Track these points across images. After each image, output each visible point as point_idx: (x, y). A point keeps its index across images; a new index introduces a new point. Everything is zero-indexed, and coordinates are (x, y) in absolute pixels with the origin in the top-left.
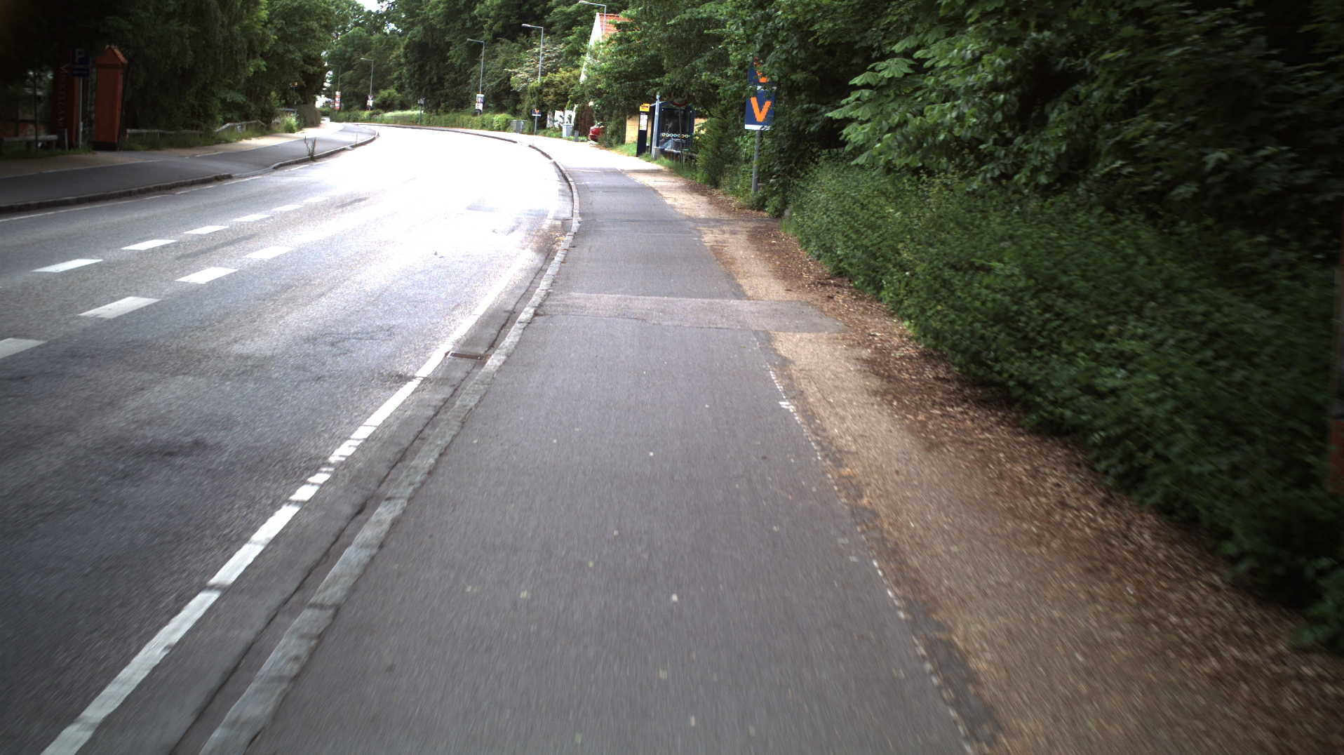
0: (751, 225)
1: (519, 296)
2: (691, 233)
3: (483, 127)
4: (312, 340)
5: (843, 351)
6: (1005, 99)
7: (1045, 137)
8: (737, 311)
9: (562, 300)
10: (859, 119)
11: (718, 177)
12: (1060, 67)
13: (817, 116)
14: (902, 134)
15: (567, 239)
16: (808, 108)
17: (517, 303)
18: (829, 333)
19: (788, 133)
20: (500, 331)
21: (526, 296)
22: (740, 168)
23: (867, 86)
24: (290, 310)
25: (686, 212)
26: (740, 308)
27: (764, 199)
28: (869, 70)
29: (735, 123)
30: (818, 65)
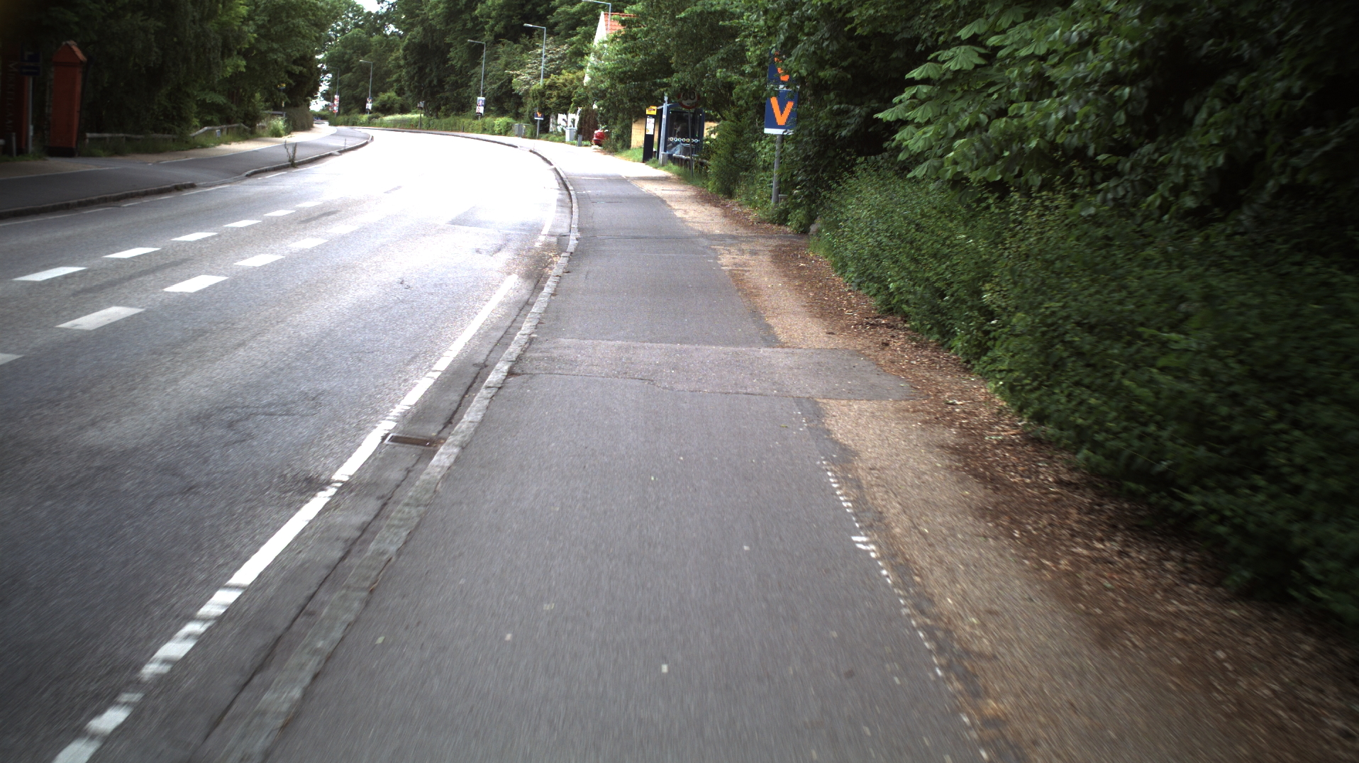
0: (774, 243)
1: (494, 341)
2: (705, 253)
3: (484, 131)
4: (202, 419)
5: (920, 432)
6: (1130, 93)
7: (1188, 145)
8: (770, 365)
9: (547, 350)
10: (916, 121)
11: (732, 186)
12: (1203, 52)
13: (848, 118)
14: (982, 140)
15: (562, 261)
16: (839, 109)
17: (491, 352)
18: (896, 401)
19: (814, 138)
20: (463, 397)
21: (504, 340)
22: (758, 176)
23: (926, 81)
24: (190, 368)
25: (698, 227)
26: (773, 362)
27: (786, 212)
28: (930, 61)
29: (751, 127)
30: (850, 60)
